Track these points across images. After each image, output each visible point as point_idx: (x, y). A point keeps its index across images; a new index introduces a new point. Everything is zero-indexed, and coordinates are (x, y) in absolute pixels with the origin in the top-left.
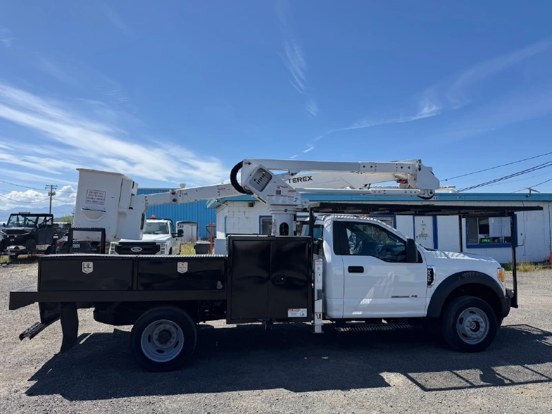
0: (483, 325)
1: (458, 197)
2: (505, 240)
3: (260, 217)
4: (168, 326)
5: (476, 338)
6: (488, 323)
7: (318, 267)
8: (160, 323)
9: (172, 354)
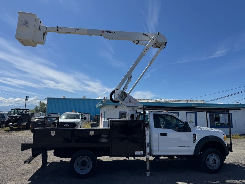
0: (217, 161)
1: (206, 105)
2: (227, 124)
3: (120, 112)
4: (85, 159)
5: (215, 167)
6: (220, 161)
7: (148, 133)
8: (82, 158)
9: (87, 171)
